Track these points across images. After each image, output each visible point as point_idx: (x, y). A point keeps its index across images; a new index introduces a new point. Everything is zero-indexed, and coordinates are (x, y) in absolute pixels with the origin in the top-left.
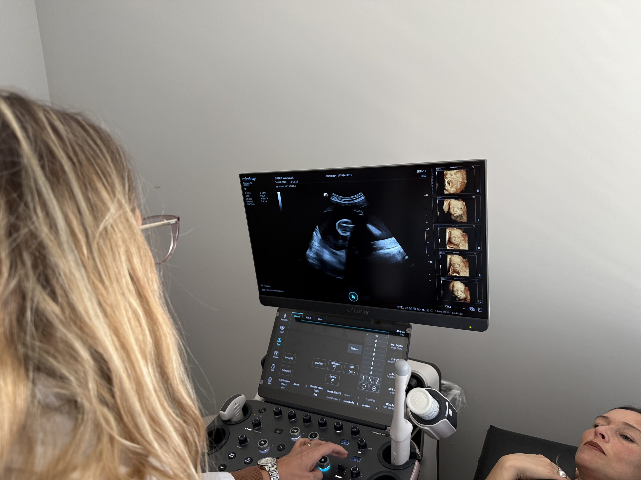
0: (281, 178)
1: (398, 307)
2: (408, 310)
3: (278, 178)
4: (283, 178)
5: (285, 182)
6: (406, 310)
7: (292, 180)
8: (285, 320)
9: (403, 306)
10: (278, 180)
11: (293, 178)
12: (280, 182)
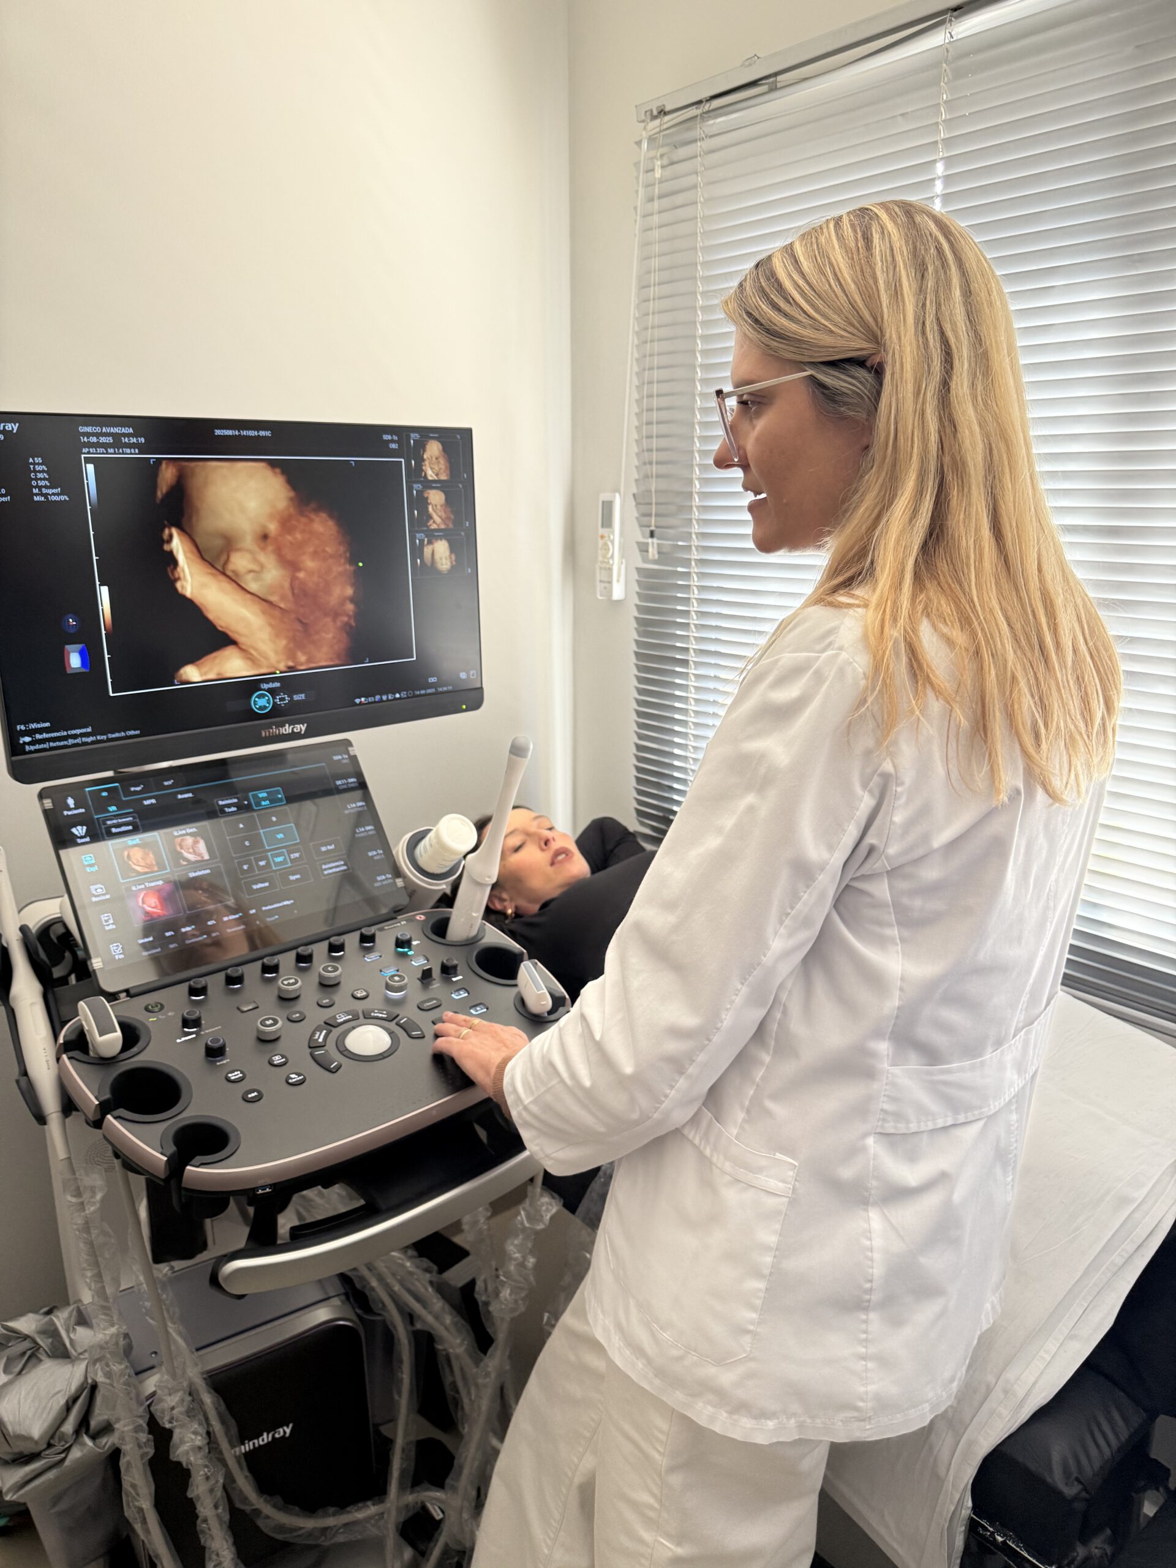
0: (98, 429)
1: (357, 701)
2: (375, 702)
3: (89, 429)
4: (104, 430)
5: (110, 440)
6: (372, 703)
7: (128, 435)
8: (76, 812)
9: (367, 697)
10: (88, 435)
11: (131, 431)
12: (94, 439)
